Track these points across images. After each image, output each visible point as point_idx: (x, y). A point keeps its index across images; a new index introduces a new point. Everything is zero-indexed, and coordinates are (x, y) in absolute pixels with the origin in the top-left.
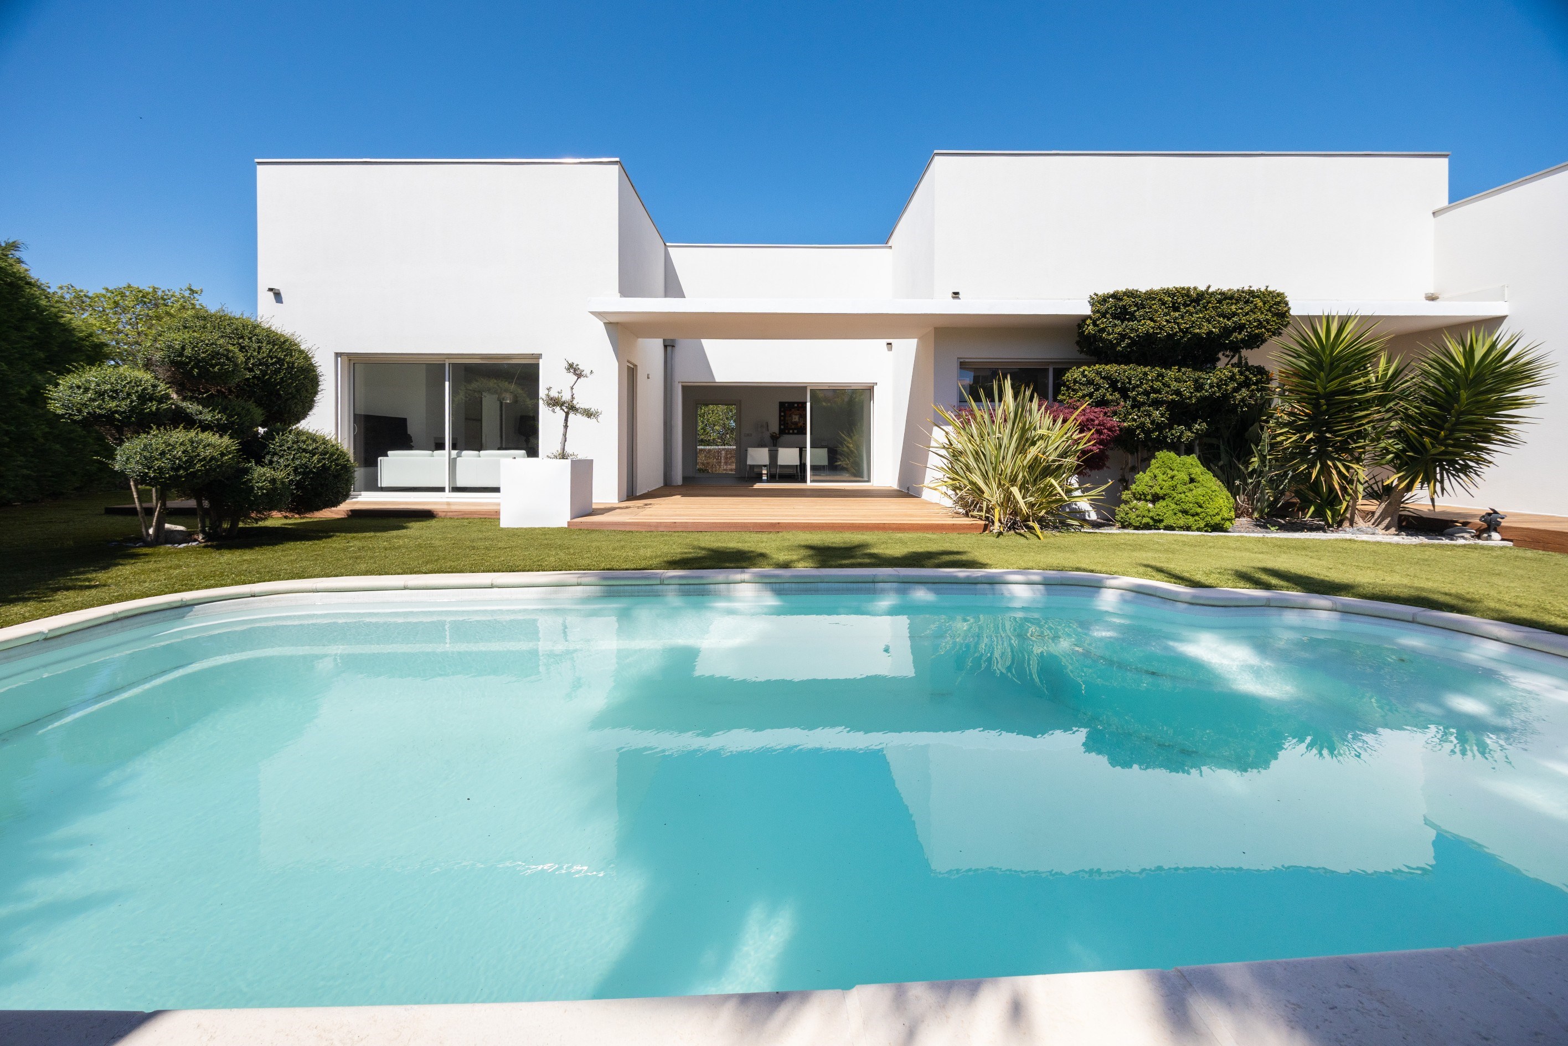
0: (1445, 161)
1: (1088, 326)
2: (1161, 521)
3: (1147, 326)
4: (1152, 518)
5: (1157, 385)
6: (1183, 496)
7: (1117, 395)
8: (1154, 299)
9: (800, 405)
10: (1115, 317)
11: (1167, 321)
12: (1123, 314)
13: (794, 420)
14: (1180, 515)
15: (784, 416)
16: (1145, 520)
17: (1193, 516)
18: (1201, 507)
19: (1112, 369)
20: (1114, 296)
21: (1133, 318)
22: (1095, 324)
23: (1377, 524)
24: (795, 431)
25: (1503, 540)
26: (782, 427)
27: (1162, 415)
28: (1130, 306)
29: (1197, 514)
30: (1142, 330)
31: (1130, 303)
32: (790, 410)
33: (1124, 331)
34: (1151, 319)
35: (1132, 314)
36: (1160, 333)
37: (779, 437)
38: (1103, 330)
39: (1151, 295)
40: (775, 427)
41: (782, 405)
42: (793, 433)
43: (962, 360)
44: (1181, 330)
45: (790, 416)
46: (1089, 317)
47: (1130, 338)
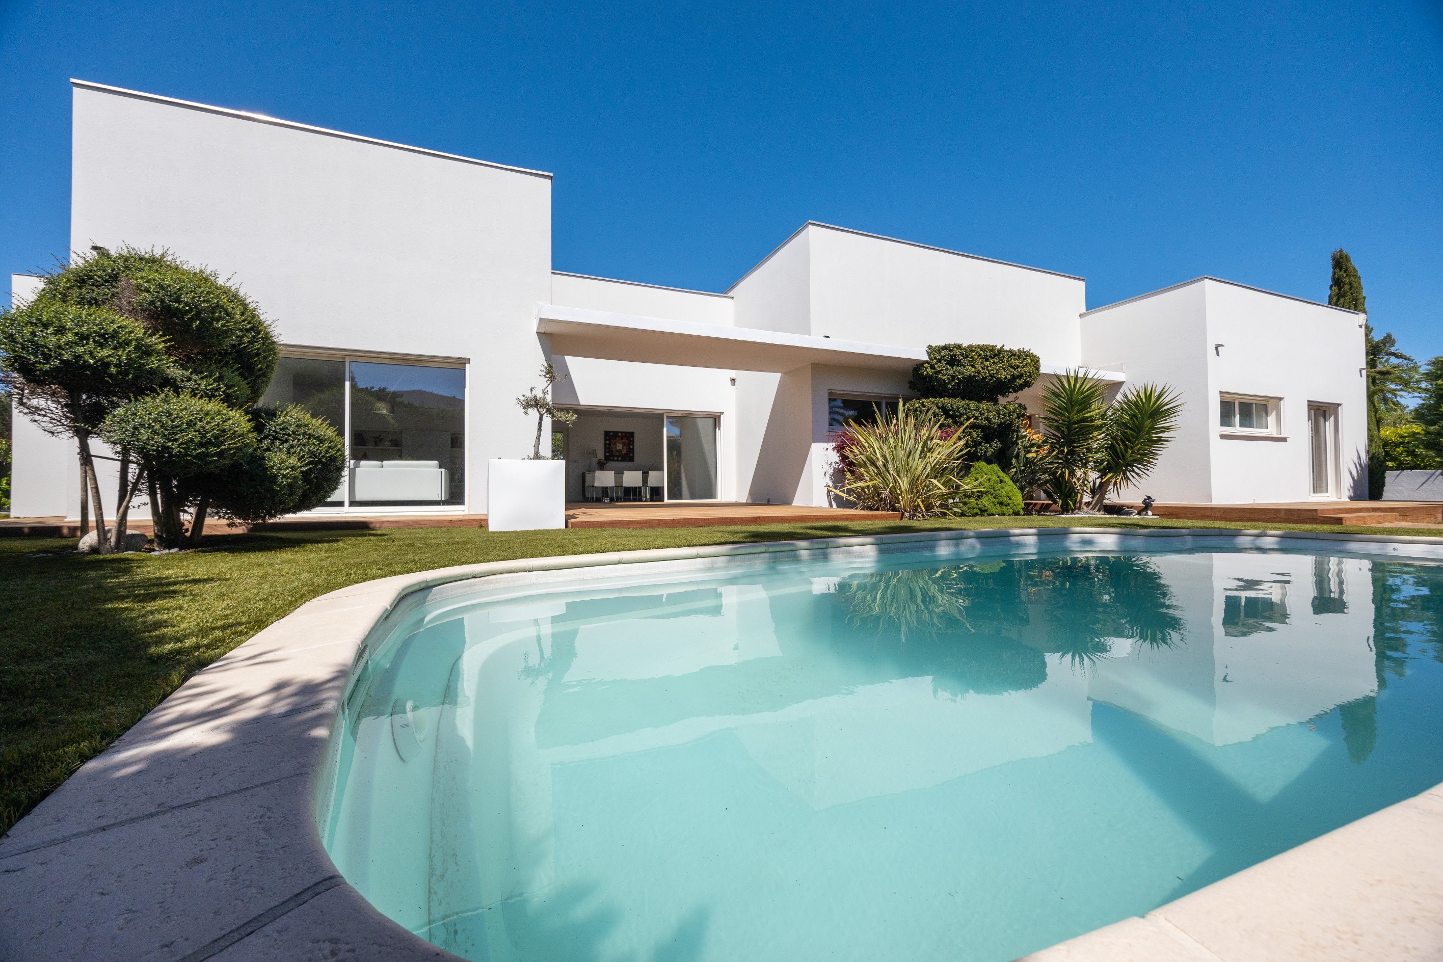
0: (1083, 283)
1: (926, 369)
2: (986, 511)
3: (969, 371)
4: (980, 509)
5: (976, 413)
6: (998, 492)
7: (950, 421)
8: (974, 351)
9: (624, 434)
10: (948, 363)
11: (982, 368)
12: (953, 362)
13: (618, 448)
14: (998, 505)
15: (610, 444)
16: (975, 511)
17: (1006, 506)
18: (1010, 499)
19: (947, 401)
20: (945, 348)
21: (959, 364)
22: (932, 367)
23: (1093, 509)
24: (620, 458)
25: (1153, 515)
26: (608, 454)
27: (978, 436)
28: (958, 355)
29: (1009, 504)
30: (967, 373)
31: (958, 353)
32: (615, 439)
33: (954, 373)
34: (973, 366)
35: (959, 361)
36: (978, 376)
37: (606, 464)
38: (940, 372)
39: (971, 348)
40: (601, 455)
41: (607, 433)
42: (618, 460)
43: (830, 391)
44: (990, 375)
45: (615, 444)
46: (927, 362)
47: (958, 379)
